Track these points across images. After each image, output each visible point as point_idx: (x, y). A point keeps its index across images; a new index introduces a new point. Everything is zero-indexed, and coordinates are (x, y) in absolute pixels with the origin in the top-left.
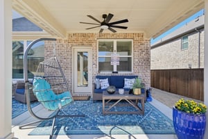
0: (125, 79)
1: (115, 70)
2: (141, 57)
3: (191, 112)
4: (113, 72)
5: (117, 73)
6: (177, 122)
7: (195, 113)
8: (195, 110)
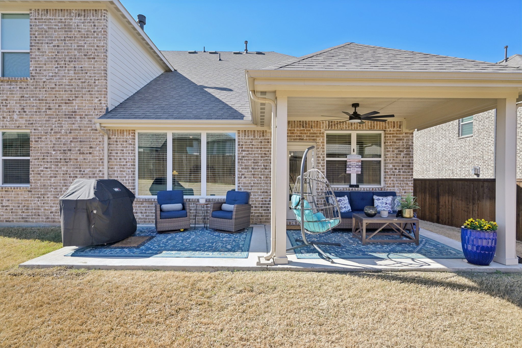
0: (375, 197)
1: (354, 181)
2: (398, 160)
3: (482, 230)
4: (351, 186)
5: (357, 186)
6: (466, 247)
7: (486, 230)
8: (486, 227)
